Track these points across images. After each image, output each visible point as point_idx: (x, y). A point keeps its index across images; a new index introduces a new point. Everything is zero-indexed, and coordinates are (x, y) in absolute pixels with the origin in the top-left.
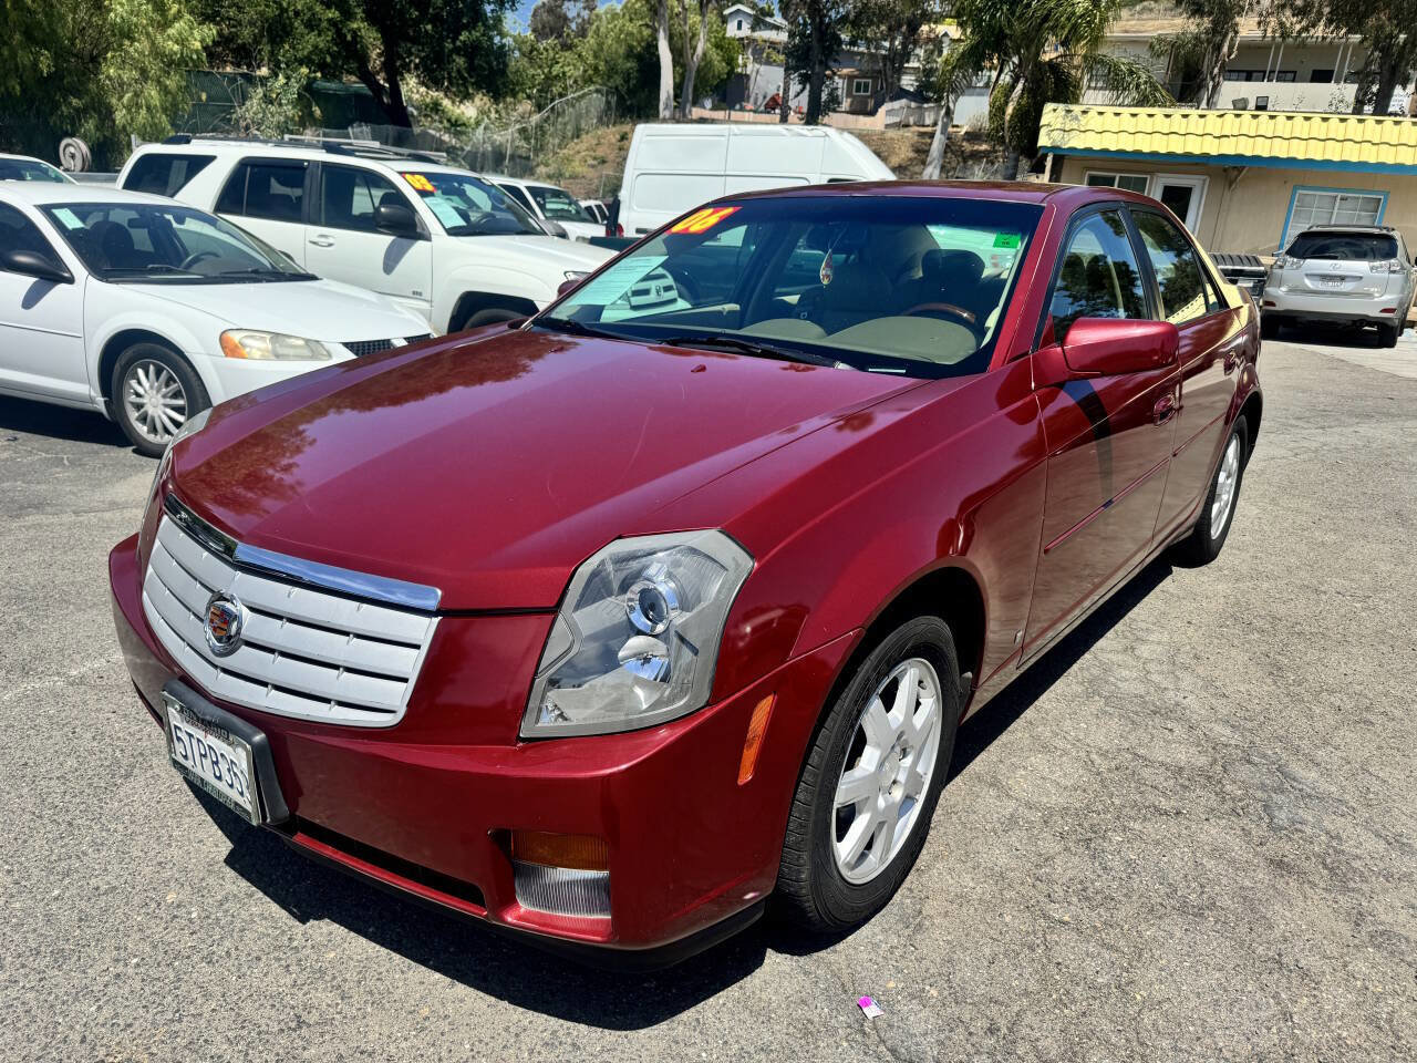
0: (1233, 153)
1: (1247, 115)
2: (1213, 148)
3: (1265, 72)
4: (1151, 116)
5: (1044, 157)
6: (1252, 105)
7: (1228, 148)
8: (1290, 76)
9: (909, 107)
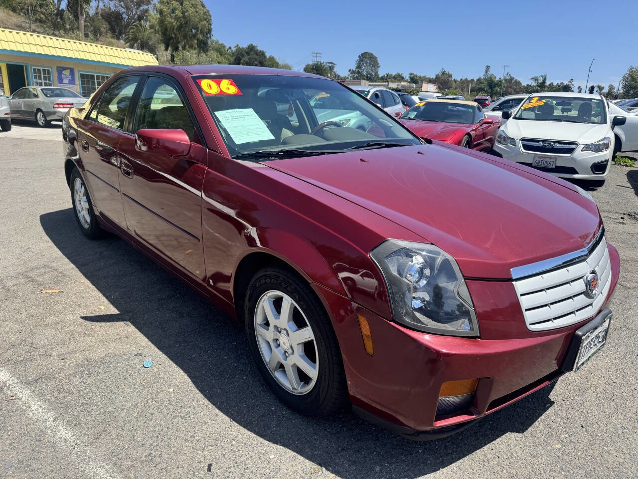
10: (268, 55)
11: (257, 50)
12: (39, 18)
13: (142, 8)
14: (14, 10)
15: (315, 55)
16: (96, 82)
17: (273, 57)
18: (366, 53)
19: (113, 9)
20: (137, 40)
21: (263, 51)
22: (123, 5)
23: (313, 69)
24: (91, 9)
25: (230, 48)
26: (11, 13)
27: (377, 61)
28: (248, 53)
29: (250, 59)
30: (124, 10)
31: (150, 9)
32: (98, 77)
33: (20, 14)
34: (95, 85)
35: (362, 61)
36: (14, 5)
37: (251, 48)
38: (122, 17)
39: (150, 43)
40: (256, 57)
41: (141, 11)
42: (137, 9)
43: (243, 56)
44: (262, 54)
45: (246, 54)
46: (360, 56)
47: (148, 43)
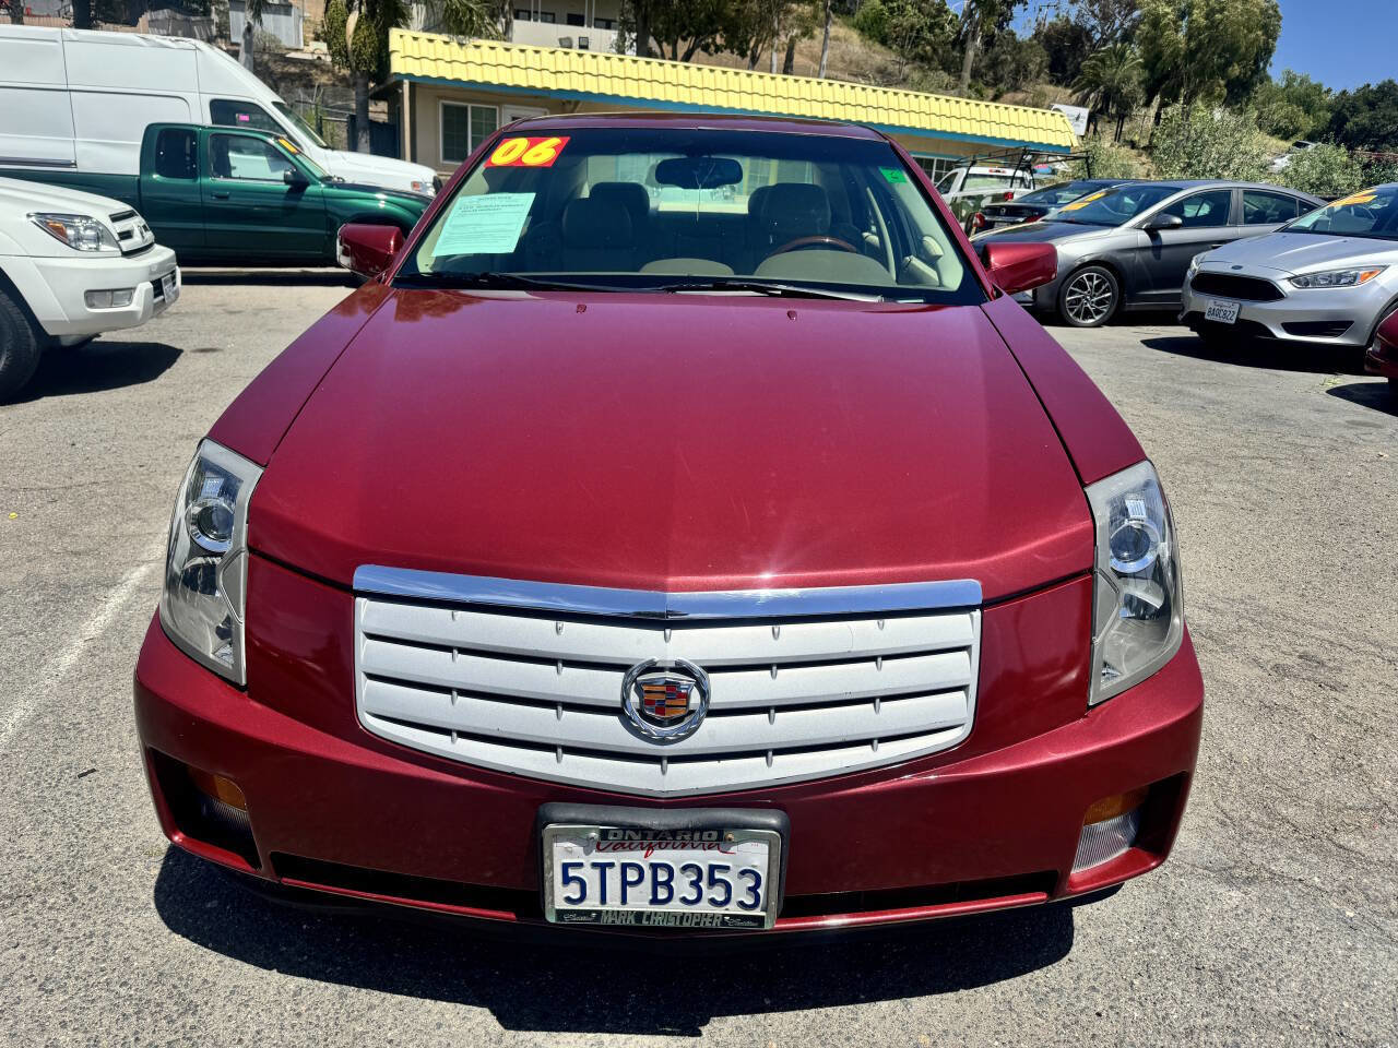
0: (568, 88)
1: (575, 51)
2: (553, 83)
3: (529, 12)
4: (492, 48)
5: (399, 84)
6: (576, 43)
7: (564, 83)
8: (550, 17)
9: (174, 19)
12: (921, 52)
14: (883, 42)
19: (1073, 21)
20: (1098, 86)
22: (1096, 12)
24: (1023, 25)
26: (878, 47)
30: (1094, 22)
33: (891, 48)
36: (886, 30)
38: (1088, 38)
39: (1124, 91)
42: (1126, 16)
47: (1119, 90)
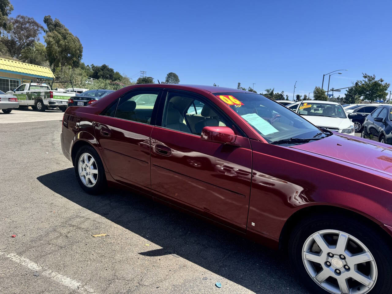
10: (115, 71)
11: (109, 68)
13: (30, 39)
15: (142, 72)
16: (9, 84)
17: (118, 73)
18: (171, 73)
19: (10, 38)
20: (28, 58)
21: (112, 69)
22: (17, 37)
23: (143, 80)
25: (88, 66)
27: (178, 78)
28: (102, 70)
29: (103, 73)
30: (17, 39)
31: (36, 40)
32: (11, 81)
34: (9, 86)
35: (169, 77)
37: (104, 67)
38: (16, 43)
40: (108, 72)
41: (29, 41)
42: (27, 39)
43: (99, 71)
44: (111, 71)
45: (101, 70)
46: (168, 75)
47: (35, 60)
